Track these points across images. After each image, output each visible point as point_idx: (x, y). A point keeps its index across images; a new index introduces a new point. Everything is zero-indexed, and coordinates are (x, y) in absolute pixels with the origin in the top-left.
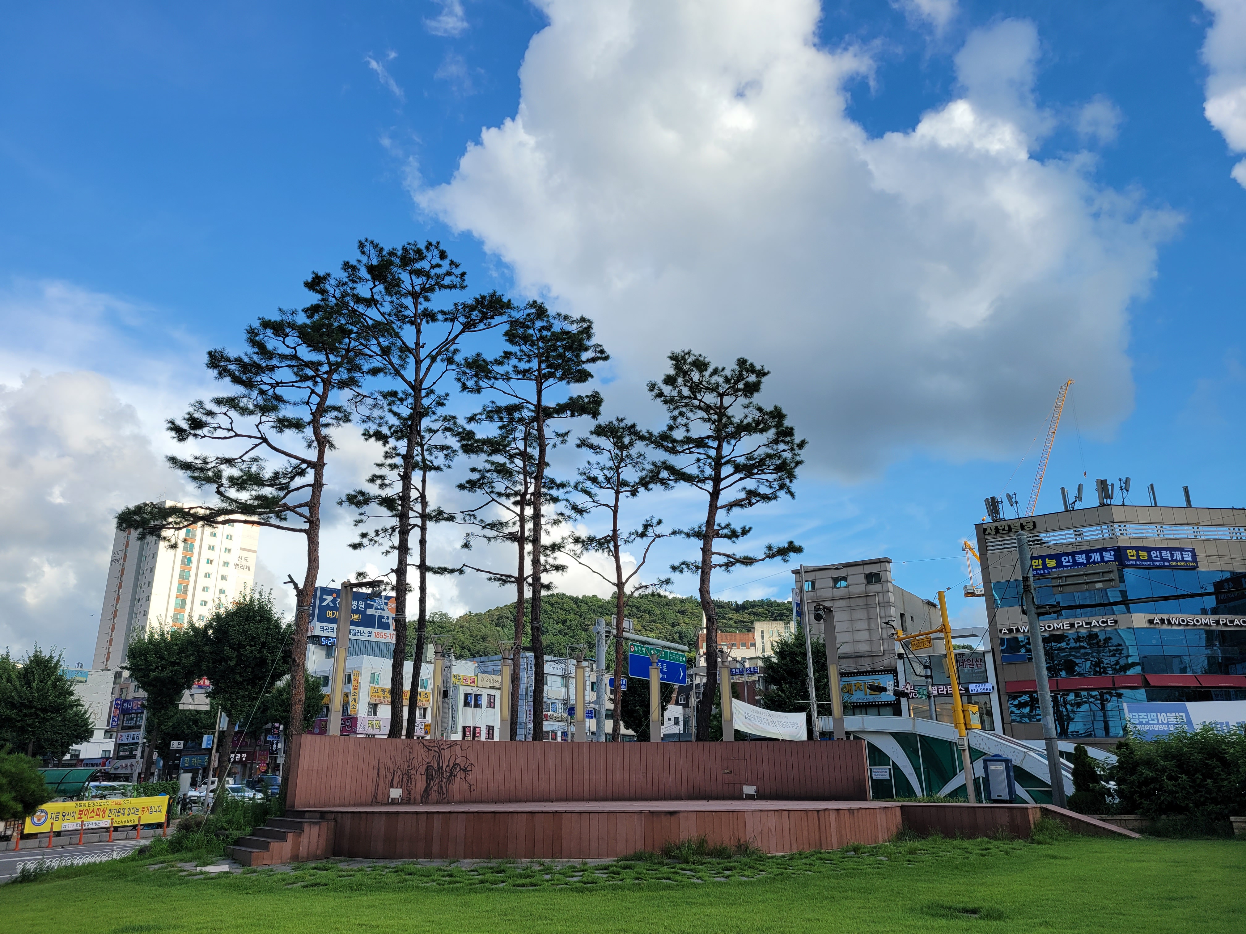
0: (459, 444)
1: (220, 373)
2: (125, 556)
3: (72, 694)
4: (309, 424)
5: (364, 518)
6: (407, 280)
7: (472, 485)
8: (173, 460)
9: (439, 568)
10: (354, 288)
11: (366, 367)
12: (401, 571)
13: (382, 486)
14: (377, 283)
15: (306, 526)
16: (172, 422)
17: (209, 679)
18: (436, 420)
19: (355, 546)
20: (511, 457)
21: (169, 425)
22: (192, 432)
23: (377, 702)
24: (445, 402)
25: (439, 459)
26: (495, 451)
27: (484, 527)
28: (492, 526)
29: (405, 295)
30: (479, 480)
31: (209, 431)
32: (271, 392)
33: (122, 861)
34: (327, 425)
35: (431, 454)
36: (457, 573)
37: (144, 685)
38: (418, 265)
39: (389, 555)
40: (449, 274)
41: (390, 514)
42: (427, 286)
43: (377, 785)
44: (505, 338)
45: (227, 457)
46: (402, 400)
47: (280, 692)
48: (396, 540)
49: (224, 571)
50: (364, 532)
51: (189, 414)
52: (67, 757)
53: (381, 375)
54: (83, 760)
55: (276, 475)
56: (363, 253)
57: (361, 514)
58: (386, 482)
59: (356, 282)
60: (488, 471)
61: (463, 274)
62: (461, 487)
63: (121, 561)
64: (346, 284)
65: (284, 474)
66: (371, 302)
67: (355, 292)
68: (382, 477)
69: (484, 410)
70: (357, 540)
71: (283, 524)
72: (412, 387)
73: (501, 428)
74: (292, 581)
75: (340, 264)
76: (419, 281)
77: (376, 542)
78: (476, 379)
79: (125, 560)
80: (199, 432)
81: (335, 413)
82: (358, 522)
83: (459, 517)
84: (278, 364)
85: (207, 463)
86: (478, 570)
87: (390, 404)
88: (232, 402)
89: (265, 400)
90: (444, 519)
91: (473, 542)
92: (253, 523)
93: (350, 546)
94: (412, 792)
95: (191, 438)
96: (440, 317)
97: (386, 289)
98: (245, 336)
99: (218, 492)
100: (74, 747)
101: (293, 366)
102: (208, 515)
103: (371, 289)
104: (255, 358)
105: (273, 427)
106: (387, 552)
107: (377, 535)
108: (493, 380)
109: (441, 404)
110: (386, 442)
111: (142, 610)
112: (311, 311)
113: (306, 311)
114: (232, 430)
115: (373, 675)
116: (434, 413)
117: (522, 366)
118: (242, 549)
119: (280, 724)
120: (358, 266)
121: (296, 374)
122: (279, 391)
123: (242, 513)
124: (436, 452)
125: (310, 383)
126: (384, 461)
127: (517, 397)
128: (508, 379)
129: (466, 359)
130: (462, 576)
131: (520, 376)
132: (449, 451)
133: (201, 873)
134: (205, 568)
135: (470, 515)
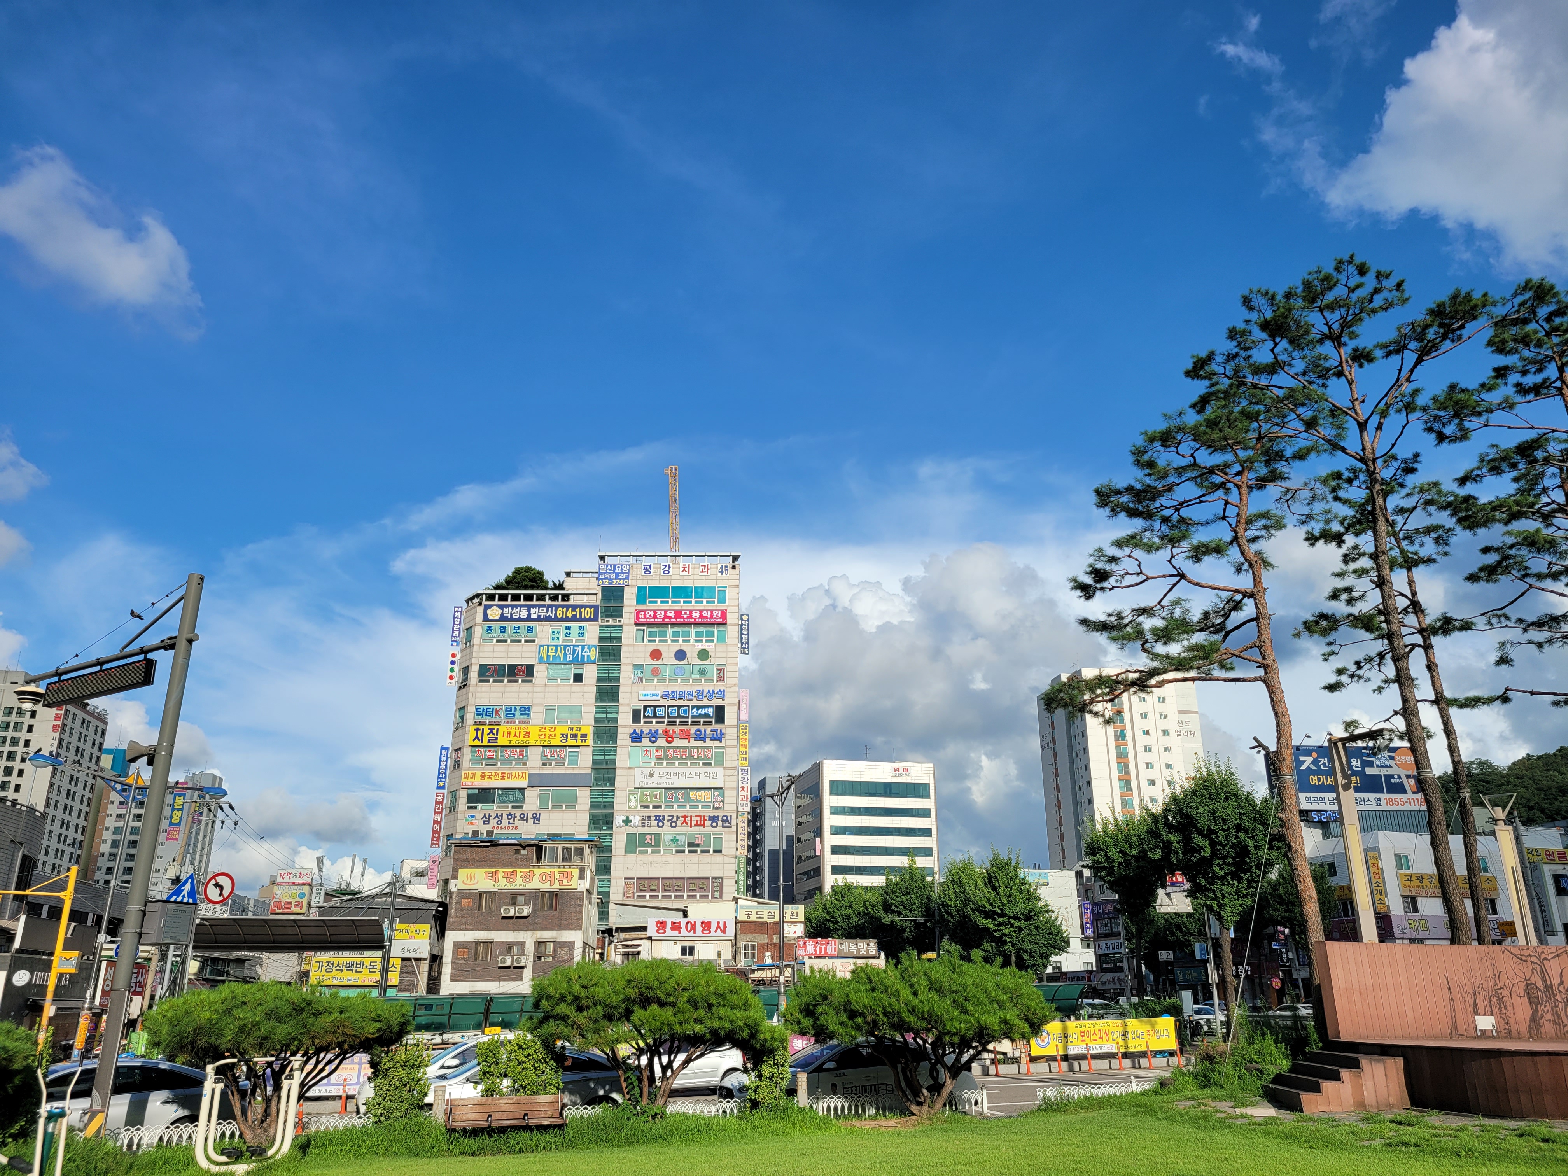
0: (1454, 520)
1: (1112, 510)
2: (1054, 738)
3: (1039, 899)
4: (1231, 543)
5: (1335, 648)
6: (1316, 321)
7: (1490, 573)
8: (1085, 622)
9: (1466, 699)
10: (1249, 357)
11: (1288, 453)
12: (1408, 711)
13: (1351, 601)
14: (1278, 340)
15: (1261, 672)
16: (1074, 580)
17: (1184, 874)
18: (1408, 495)
19: (1332, 688)
20: (1547, 518)
21: (1072, 584)
22: (1098, 586)
23: (1413, 893)
24: (1415, 466)
25: (1428, 547)
26: (1514, 516)
27: (1525, 630)
28: (1539, 624)
29: (1321, 342)
30: (1499, 563)
31: (1117, 581)
32: (1175, 517)
33: (1143, 1094)
34: (1254, 540)
35: (1412, 543)
36: (1497, 703)
37: (1113, 886)
38: (1330, 297)
39: (1384, 692)
40: (1377, 291)
41: (1372, 636)
42: (1349, 318)
43: (1453, 1011)
44: (1490, 349)
45: (1143, 606)
46: (1350, 481)
47: (1275, 886)
48: (1390, 670)
49: (1165, 741)
50: (1340, 666)
51: (1091, 566)
52: (1050, 970)
53: (1313, 456)
54: (1066, 974)
55: (1206, 615)
56: (1251, 309)
57: (1330, 644)
58: (1355, 594)
59: (1249, 348)
60: (1511, 547)
61: (1399, 285)
62: (1472, 578)
63: (1051, 745)
64: (1237, 354)
65: (1215, 612)
66: (1273, 368)
67: (1251, 361)
68: (1348, 590)
69: (1482, 461)
70: (1333, 679)
71: (1231, 675)
72: (1362, 460)
73: (1516, 480)
74: (1260, 745)
75: (1225, 334)
76: (1334, 317)
77: (1360, 677)
78: (1456, 421)
79: (1054, 744)
80: (1105, 584)
81: (1262, 522)
82: (1326, 657)
83: (1480, 622)
84: (1177, 481)
85: (1123, 618)
86: (1532, 693)
87: (1334, 490)
88: (1132, 541)
89: (1171, 528)
90: (1455, 629)
91: (1513, 653)
92: (1193, 679)
93: (1325, 688)
94: (1512, 1021)
95: (1098, 593)
96: (1379, 353)
97: (1292, 342)
98: (1131, 459)
99: (1144, 650)
100: (1054, 958)
101: (1196, 477)
102: (1138, 679)
103: (1272, 350)
104: (1148, 481)
105: (1188, 558)
106: (1380, 689)
107: (1359, 667)
108: (1485, 416)
109: (1411, 471)
110: (1340, 542)
111: (1085, 798)
112: (1201, 404)
113: (1194, 406)
114: (1141, 573)
115: (1398, 857)
116: (1402, 486)
117: (1530, 380)
118: (1179, 712)
119: (1285, 927)
120: (1248, 328)
121: (1200, 486)
122: (1184, 512)
123: (1177, 670)
124: (1418, 539)
125: (1220, 493)
126: (1345, 568)
127: (1533, 428)
128: (1511, 406)
129: (1435, 399)
130: (1506, 706)
131: (1531, 396)
132: (1440, 532)
133: (1243, 1116)
134: (1142, 741)
135: (1499, 616)
